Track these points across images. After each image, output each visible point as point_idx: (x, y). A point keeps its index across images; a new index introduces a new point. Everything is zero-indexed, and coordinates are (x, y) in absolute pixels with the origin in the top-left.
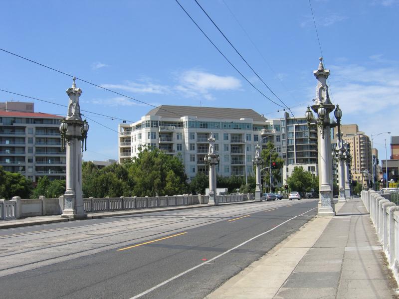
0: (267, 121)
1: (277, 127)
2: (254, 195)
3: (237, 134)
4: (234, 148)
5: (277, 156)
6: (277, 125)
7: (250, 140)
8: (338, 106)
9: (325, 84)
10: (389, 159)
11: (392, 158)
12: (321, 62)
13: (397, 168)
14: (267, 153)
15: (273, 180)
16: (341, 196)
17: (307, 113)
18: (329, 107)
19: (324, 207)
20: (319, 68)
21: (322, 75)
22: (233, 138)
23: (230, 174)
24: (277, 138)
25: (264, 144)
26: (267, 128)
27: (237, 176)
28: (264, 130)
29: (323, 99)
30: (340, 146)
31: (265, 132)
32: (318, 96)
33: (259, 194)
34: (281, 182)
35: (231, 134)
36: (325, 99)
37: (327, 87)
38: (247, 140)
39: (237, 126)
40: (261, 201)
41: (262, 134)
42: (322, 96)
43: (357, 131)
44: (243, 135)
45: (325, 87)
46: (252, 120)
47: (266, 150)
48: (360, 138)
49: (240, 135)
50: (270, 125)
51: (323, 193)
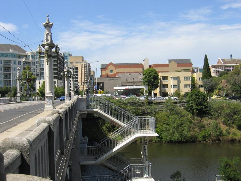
0: (26, 53)
1: (33, 57)
2: (17, 99)
3: (7, 60)
4: (5, 69)
5: (32, 74)
6: (33, 55)
7: (16, 64)
8: (57, 45)
9: (50, 31)
10: (100, 77)
11: (101, 76)
12: (48, 18)
13: (103, 82)
14: (26, 72)
15: (30, 89)
16: (67, 99)
17: (39, 49)
18: (52, 46)
19: (48, 106)
20: (47, 22)
21: (48, 26)
22: (5, 62)
23: (3, 85)
24: (33, 64)
25: (25, 67)
26: (27, 57)
27: (7, 86)
28: (24, 58)
29: (48, 40)
30: (66, 69)
31: (25, 59)
32: (45, 39)
33: (20, 98)
34: (35, 90)
35: (4, 60)
36: (50, 40)
37: (51, 33)
38: (14, 64)
39: (8, 55)
40: (21, 102)
41: (24, 60)
42: (48, 39)
43: (83, 60)
44: (11, 61)
45: (50, 33)
46: (17, 51)
47: (26, 71)
48: (84, 65)
49: (10, 61)
50: (28, 55)
51: (47, 97)
